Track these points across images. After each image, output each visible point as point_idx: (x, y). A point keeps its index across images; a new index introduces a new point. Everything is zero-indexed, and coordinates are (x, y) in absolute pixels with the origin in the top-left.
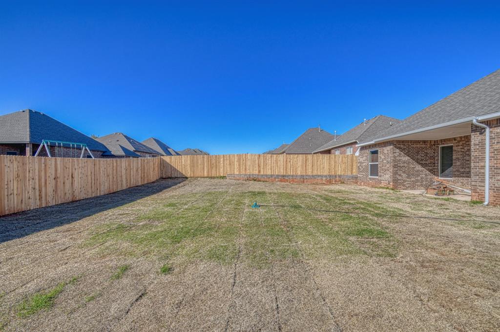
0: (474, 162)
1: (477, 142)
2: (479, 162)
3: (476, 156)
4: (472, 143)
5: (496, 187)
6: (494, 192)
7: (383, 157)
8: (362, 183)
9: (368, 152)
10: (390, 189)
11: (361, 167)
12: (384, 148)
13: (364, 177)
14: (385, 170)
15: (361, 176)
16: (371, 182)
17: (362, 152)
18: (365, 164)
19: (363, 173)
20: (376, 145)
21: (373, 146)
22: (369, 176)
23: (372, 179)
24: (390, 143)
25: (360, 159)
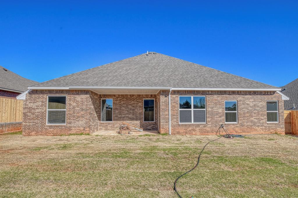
0: (162, 112)
1: (164, 101)
2: (165, 112)
3: (163, 108)
4: (161, 101)
5: (174, 125)
6: (173, 127)
7: (75, 104)
8: (33, 133)
9: (46, 97)
10: (85, 134)
11: (30, 114)
12: (76, 96)
13: (37, 125)
14: (78, 117)
15: (31, 124)
16: (51, 130)
17: (33, 96)
18: (39, 110)
19: (35, 121)
20: (62, 91)
21: (57, 91)
22: (47, 124)
23: (55, 126)
24: (86, 92)
25: (28, 104)
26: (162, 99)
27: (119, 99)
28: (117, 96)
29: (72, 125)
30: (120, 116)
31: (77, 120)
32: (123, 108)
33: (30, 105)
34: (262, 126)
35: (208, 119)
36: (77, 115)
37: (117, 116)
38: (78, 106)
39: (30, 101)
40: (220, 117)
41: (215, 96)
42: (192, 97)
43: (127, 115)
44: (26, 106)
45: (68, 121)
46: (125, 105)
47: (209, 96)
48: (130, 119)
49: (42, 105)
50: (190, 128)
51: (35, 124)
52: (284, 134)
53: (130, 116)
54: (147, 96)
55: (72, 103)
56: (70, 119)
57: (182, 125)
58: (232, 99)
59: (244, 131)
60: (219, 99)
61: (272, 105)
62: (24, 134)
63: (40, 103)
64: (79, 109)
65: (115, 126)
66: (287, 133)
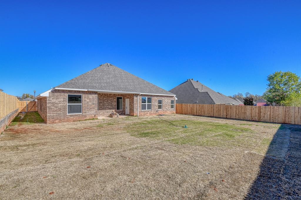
2: (136, 105)
5: (139, 111)
7: (88, 100)
8: (57, 121)
9: (67, 95)
10: (96, 119)
11: (54, 107)
12: (89, 95)
13: (60, 115)
14: (91, 108)
15: (54, 114)
16: (72, 118)
17: (56, 94)
18: (62, 105)
19: (58, 112)
20: (79, 92)
21: (75, 92)
22: (67, 114)
23: (74, 115)
24: (95, 93)
25: (51, 100)
26: (135, 98)
27: (102, 96)
28: (101, 94)
29: (87, 114)
30: (103, 107)
31: (90, 110)
32: (105, 102)
33: (53, 100)
34: (169, 110)
35: (153, 108)
36: (90, 107)
37: (101, 107)
38: (90, 102)
39: (53, 98)
40: (156, 107)
41: (155, 97)
42: (147, 98)
43: (108, 107)
44: (50, 102)
45: (84, 111)
46: (106, 100)
47: (153, 97)
48: (109, 108)
49: (64, 101)
50: (146, 113)
51: (58, 114)
52: (175, 113)
53: (109, 107)
54: (119, 95)
55: (86, 99)
56: (85, 110)
57: (143, 111)
58: (160, 99)
59: (164, 113)
60: (156, 98)
61: (172, 102)
62: (49, 122)
63: (62, 99)
64: (91, 103)
65: (100, 114)
66: (176, 113)
